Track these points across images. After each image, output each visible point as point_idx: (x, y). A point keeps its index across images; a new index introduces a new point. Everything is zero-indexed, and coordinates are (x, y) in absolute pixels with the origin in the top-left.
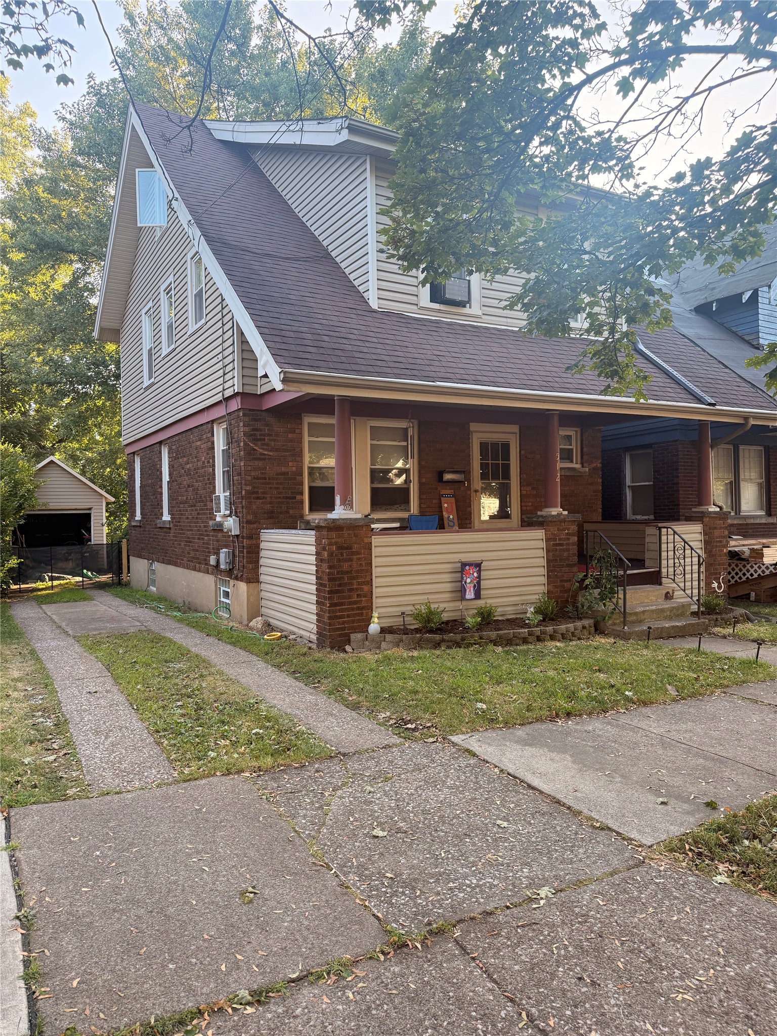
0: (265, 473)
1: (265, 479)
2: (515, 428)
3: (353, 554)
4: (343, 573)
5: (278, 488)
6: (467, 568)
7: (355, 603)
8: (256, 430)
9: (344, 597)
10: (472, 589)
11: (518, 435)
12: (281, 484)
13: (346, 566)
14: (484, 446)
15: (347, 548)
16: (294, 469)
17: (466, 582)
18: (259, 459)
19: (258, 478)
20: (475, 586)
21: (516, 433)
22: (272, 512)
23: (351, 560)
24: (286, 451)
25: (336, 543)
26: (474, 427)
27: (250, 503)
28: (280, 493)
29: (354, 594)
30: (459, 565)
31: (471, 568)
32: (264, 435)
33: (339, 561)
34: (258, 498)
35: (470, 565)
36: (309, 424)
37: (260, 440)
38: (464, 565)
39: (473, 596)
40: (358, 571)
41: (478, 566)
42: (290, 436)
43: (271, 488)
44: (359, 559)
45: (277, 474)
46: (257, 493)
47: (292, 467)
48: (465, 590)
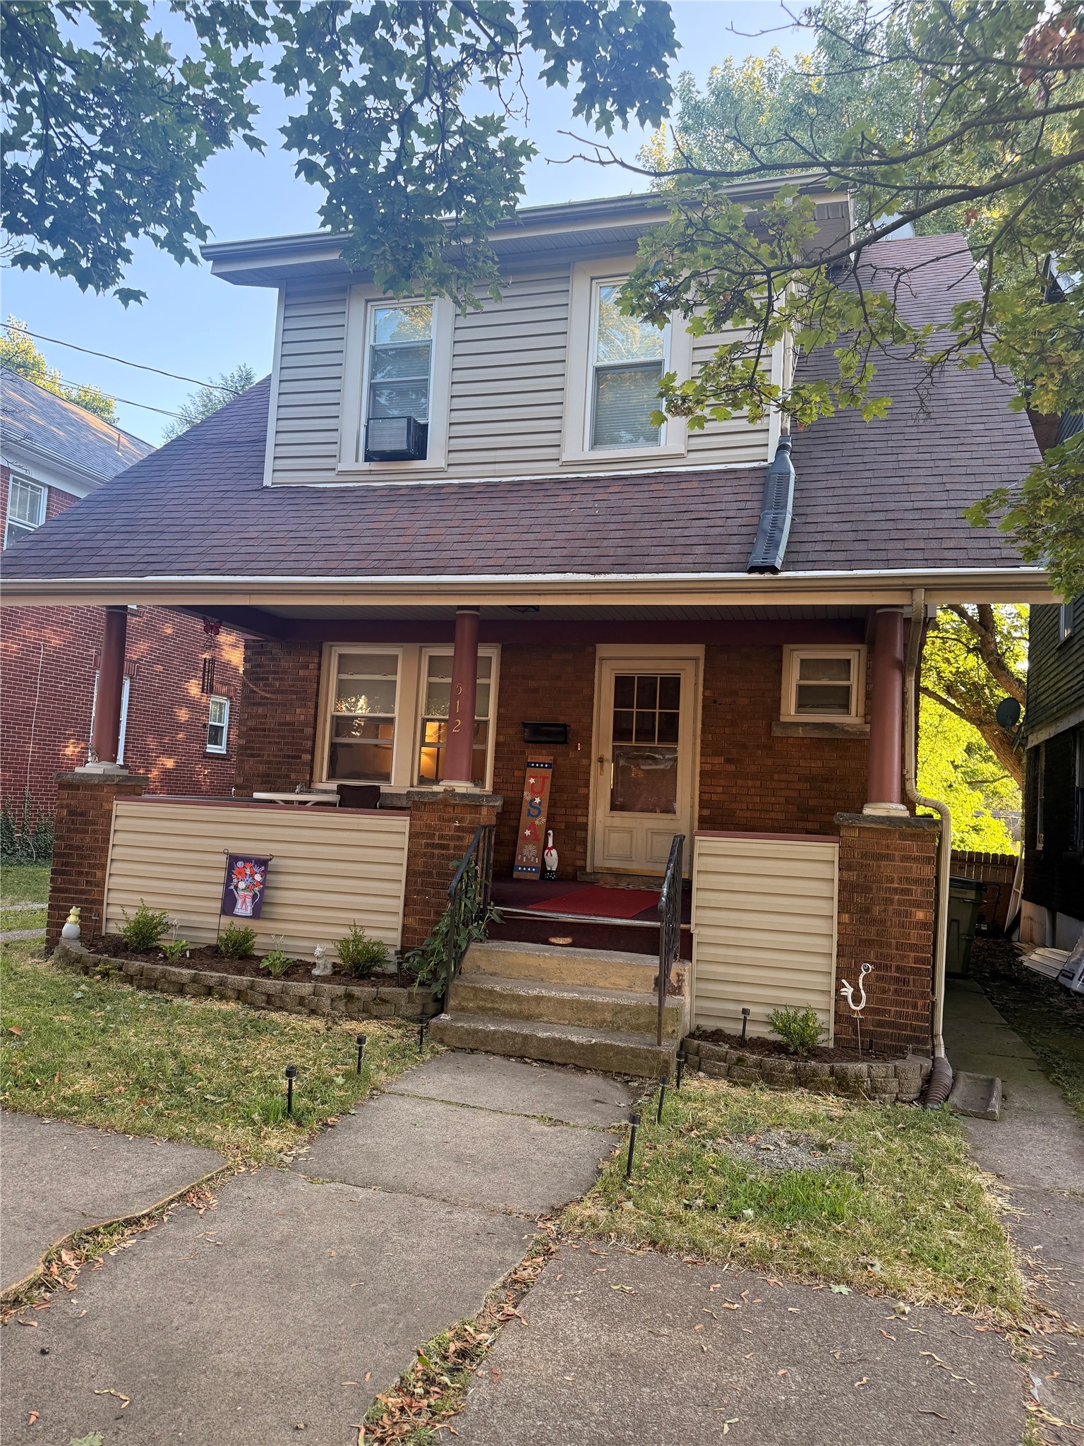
0: (264, 723)
1: (264, 730)
2: (698, 650)
3: (87, 823)
4: (71, 847)
5: (278, 743)
6: (240, 864)
7: (82, 892)
8: (259, 666)
9: (71, 882)
10: (249, 901)
11: (702, 662)
12: (283, 737)
13: (77, 839)
14: (622, 684)
15: (82, 814)
16: (302, 717)
17: (236, 887)
18: (259, 704)
19: (255, 729)
20: (254, 896)
21: (696, 659)
22: (268, 775)
23: (85, 832)
24: (293, 693)
25: (68, 806)
26: (604, 650)
27: (242, 761)
28: (281, 750)
29: (83, 879)
30: (224, 858)
31: (248, 865)
32: (268, 673)
33: (69, 830)
34: (252, 755)
35: (246, 859)
36: (341, 656)
37: (262, 679)
38: (233, 859)
39: (249, 912)
40: (91, 849)
41: (262, 863)
42: (301, 673)
43: (270, 743)
44: (95, 831)
45: (280, 724)
46: (252, 748)
47: (300, 714)
48: (235, 901)
